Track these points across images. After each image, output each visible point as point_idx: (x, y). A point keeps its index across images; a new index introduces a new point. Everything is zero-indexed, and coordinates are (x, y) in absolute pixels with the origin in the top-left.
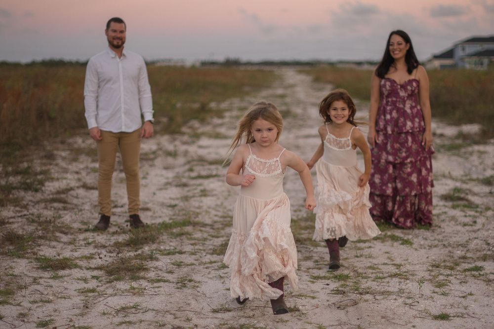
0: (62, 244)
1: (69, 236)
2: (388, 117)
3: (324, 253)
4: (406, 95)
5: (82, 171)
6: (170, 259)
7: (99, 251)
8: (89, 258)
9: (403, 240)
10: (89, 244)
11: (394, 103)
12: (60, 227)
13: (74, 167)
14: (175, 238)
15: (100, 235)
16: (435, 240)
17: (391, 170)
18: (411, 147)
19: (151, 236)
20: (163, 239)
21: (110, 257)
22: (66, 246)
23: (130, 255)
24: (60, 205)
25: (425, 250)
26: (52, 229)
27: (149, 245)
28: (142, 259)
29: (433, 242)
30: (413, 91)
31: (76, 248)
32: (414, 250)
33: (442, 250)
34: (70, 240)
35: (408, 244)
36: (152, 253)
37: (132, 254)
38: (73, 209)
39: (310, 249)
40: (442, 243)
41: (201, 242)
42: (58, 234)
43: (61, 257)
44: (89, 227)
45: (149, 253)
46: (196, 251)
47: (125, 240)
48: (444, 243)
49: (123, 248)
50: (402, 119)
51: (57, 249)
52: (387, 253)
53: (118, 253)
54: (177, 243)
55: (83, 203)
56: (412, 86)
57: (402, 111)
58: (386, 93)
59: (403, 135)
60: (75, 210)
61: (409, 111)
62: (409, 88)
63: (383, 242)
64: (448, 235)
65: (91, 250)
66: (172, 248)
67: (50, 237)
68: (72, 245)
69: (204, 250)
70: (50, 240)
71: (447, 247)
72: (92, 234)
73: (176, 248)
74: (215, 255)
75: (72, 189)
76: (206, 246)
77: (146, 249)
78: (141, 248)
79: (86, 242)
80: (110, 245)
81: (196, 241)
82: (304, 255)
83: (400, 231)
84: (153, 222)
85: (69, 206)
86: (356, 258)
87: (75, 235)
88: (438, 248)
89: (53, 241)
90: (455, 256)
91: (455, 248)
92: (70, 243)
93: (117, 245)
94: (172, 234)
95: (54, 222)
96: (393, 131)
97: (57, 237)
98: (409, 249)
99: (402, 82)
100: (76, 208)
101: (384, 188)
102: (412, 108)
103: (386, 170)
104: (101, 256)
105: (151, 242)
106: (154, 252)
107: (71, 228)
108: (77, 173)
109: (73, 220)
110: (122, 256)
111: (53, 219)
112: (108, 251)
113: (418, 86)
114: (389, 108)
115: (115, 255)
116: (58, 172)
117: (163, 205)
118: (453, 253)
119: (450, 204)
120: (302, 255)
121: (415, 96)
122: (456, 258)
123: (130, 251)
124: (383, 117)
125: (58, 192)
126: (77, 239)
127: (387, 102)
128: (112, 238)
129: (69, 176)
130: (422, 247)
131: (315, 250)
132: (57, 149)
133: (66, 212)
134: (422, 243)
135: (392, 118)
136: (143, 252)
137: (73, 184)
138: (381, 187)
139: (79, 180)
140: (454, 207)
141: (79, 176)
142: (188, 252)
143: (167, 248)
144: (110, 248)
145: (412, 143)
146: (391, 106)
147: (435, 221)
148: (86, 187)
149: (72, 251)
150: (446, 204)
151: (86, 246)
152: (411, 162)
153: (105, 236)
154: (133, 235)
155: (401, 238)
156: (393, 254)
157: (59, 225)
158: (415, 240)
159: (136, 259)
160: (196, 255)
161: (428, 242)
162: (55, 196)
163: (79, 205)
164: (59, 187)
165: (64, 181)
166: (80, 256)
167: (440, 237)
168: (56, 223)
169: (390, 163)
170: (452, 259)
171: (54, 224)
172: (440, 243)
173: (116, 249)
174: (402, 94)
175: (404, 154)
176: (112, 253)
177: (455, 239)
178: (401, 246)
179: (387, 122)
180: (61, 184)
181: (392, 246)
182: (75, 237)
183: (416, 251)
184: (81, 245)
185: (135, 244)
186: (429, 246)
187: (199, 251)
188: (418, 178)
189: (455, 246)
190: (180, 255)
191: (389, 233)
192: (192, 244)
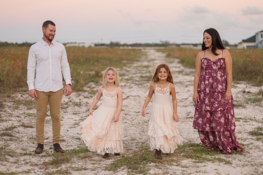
0: (10, 163)
1: (15, 158)
2: (207, 82)
3: (176, 170)
4: (217, 68)
5: (21, 115)
6: (78, 173)
7: (34, 168)
8: (27, 172)
9: (226, 161)
10: (27, 163)
11: (210, 73)
12: (8, 152)
13: (16, 113)
14: (81, 160)
15: (34, 157)
16: (246, 161)
17: (208, 115)
18: (221, 101)
19: (67, 158)
20: (74, 161)
21: (41, 172)
22: (13, 165)
23: (53, 171)
24: (8, 138)
25: (240, 168)
26: (3, 153)
27: (66, 164)
28: (61, 173)
29: (245, 162)
30: (221, 66)
31: (18, 166)
32: (233, 168)
33: (251, 168)
34: (15, 161)
35: (229, 164)
36: (67, 169)
37: (55, 170)
38: (17, 140)
39: (167, 167)
40: (251, 163)
41: (98, 162)
42: (7, 157)
43: (10, 172)
44: (27, 152)
45: (65, 169)
46: (95, 168)
47: (50, 161)
48: (252, 163)
49: (48, 166)
50: (215, 84)
51: (7, 166)
52: (216, 170)
53: (46, 170)
54: (83, 163)
55: (22, 137)
56: (220, 63)
57: (216, 78)
58: (204, 67)
59: (216, 93)
60: (18, 141)
61: (220, 78)
62: (219, 63)
63: (213, 163)
64: (254, 158)
65: (28, 167)
66: (80, 166)
67: (3, 159)
68: (16, 164)
69: (100, 168)
70: (2, 161)
71: (254, 166)
72: (29, 157)
73: (82, 167)
74: (107, 171)
75: (15, 127)
76: (101, 165)
77: (63, 167)
78: (60, 166)
79: (25, 162)
80: (40, 164)
81: (95, 162)
82: (164, 171)
83: (224, 155)
84: (67, 149)
85: (13, 138)
86: (197, 173)
87: (18, 158)
88: (248, 167)
89: (4, 161)
90: (259, 172)
91: (259, 166)
92: (15, 163)
93: (45, 164)
94: (80, 157)
95: (5, 148)
96: (210, 91)
97: (7, 158)
98: (230, 167)
99: (214, 60)
100: (18, 140)
101: (204, 126)
102: (221, 76)
103: (205, 116)
104: (35, 171)
105: (66, 162)
106: (69, 168)
107: (16, 153)
108: (18, 117)
109: (16, 147)
110: (48, 172)
111: (4, 147)
112: (39, 168)
113: (224, 62)
114: (207, 77)
115: (44, 171)
116: (6, 116)
117: (73, 137)
118: (257, 170)
119: (255, 137)
120: (162, 171)
121: (223, 69)
122: (260, 173)
123: (53, 168)
124: (203, 82)
125: (7, 129)
126: (20, 160)
127: (206, 73)
128: (42, 159)
129: (13, 119)
130: (238, 166)
131: (170, 168)
132: (5, 101)
133: (12, 142)
134: (238, 163)
135: (209, 83)
136: (61, 169)
137: (16, 124)
138: (202, 126)
139: (20, 121)
140: (258, 140)
141: (20, 119)
142: (90, 169)
143: (77, 166)
144: (40, 166)
145: (221, 98)
146: (208, 75)
147: (246, 149)
148: (24, 126)
149: (16, 168)
150: (253, 138)
151: (25, 165)
152: (221, 110)
153: (37, 158)
154: (55, 158)
155: (224, 160)
156: (220, 170)
157: (8, 151)
158: (233, 161)
159: (57, 173)
160: (95, 171)
161: (242, 163)
162: (4, 132)
163: (20, 138)
164: (7, 126)
165: (10, 122)
166: (21, 171)
167: (249, 159)
168: (6, 149)
169: (208, 111)
170: (257, 173)
171: (5, 150)
172: (249, 163)
173: (45, 167)
174: (215, 67)
175: (216, 105)
176: (42, 169)
177: (258, 161)
178: (225, 165)
179: (206, 86)
180: (8, 124)
181: (219, 165)
182: (18, 159)
183: (235, 169)
184: (22, 164)
185: (56, 164)
186: (242, 165)
187: (97, 168)
188: (225, 121)
189: (259, 165)
190: (85, 171)
191: (217, 157)
192: (92, 164)
